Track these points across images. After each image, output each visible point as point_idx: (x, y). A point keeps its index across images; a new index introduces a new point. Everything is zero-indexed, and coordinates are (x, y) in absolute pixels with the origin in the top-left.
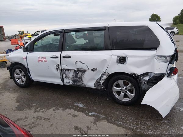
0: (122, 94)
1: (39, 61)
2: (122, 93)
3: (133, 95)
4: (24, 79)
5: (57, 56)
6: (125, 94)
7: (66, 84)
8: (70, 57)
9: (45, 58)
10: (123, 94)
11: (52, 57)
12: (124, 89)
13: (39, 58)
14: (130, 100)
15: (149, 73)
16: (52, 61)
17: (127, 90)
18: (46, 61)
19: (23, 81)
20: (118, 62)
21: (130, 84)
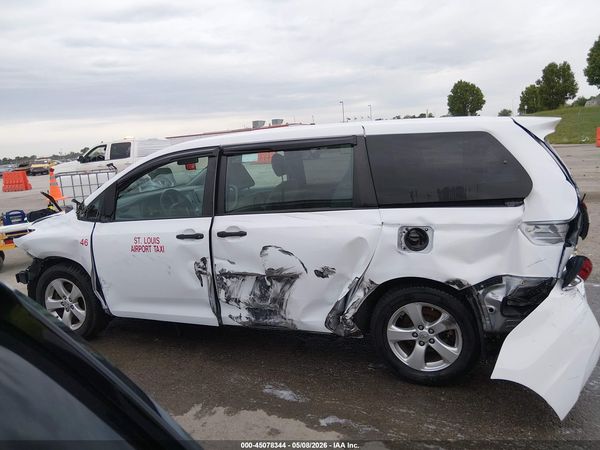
0: (420, 349)
1: (135, 249)
2: (417, 345)
3: (455, 350)
4: (81, 313)
5: (197, 231)
6: (429, 347)
7: (227, 321)
8: (242, 234)
9: (157, 240)
10: (424, 348)
11: (180, 237)
12: (426, 331)
13: (137, 239)
14: (445, 366)
15: (504, 278)
16: (183, 248)
17: (436, 336)
18: (162, 249)
19: (75, 320)
20: (404, 245)
21: (445, 316)
